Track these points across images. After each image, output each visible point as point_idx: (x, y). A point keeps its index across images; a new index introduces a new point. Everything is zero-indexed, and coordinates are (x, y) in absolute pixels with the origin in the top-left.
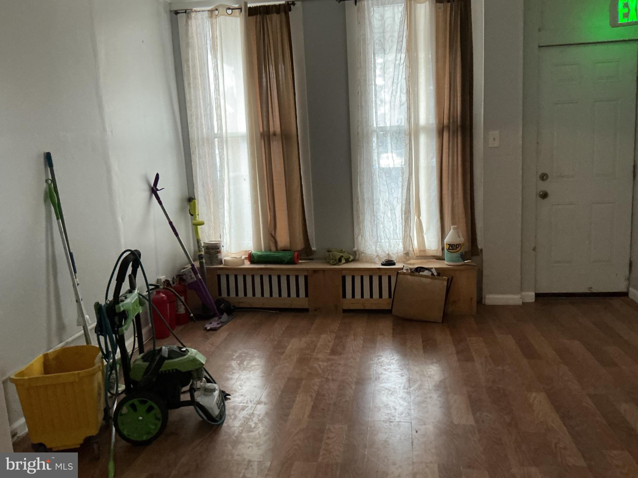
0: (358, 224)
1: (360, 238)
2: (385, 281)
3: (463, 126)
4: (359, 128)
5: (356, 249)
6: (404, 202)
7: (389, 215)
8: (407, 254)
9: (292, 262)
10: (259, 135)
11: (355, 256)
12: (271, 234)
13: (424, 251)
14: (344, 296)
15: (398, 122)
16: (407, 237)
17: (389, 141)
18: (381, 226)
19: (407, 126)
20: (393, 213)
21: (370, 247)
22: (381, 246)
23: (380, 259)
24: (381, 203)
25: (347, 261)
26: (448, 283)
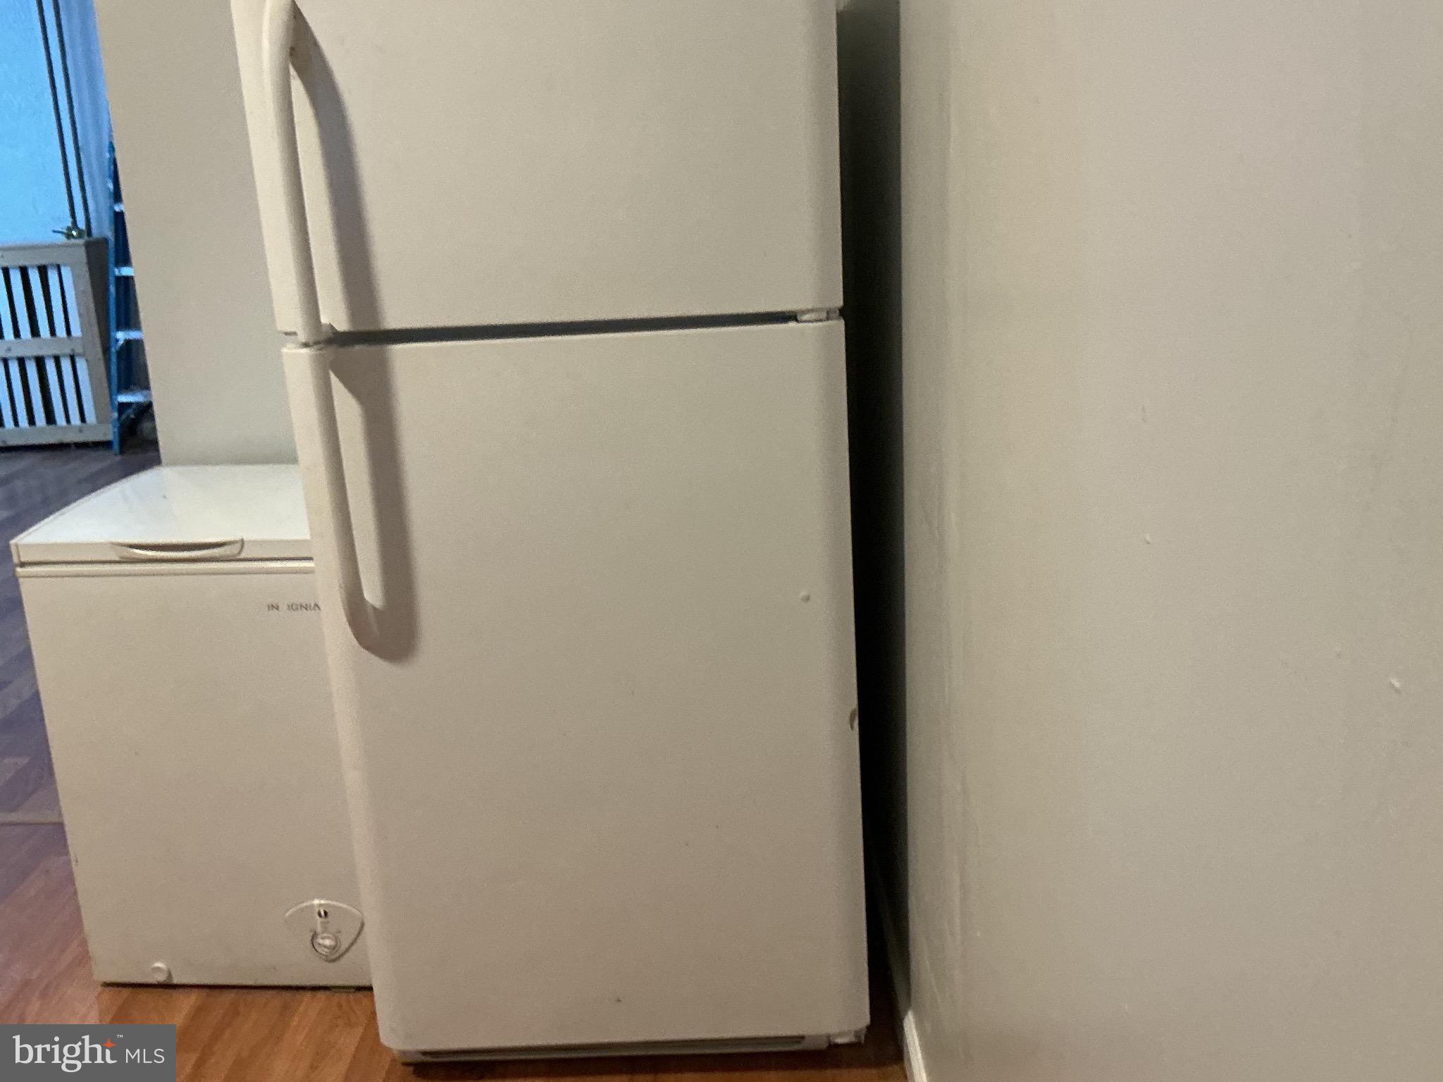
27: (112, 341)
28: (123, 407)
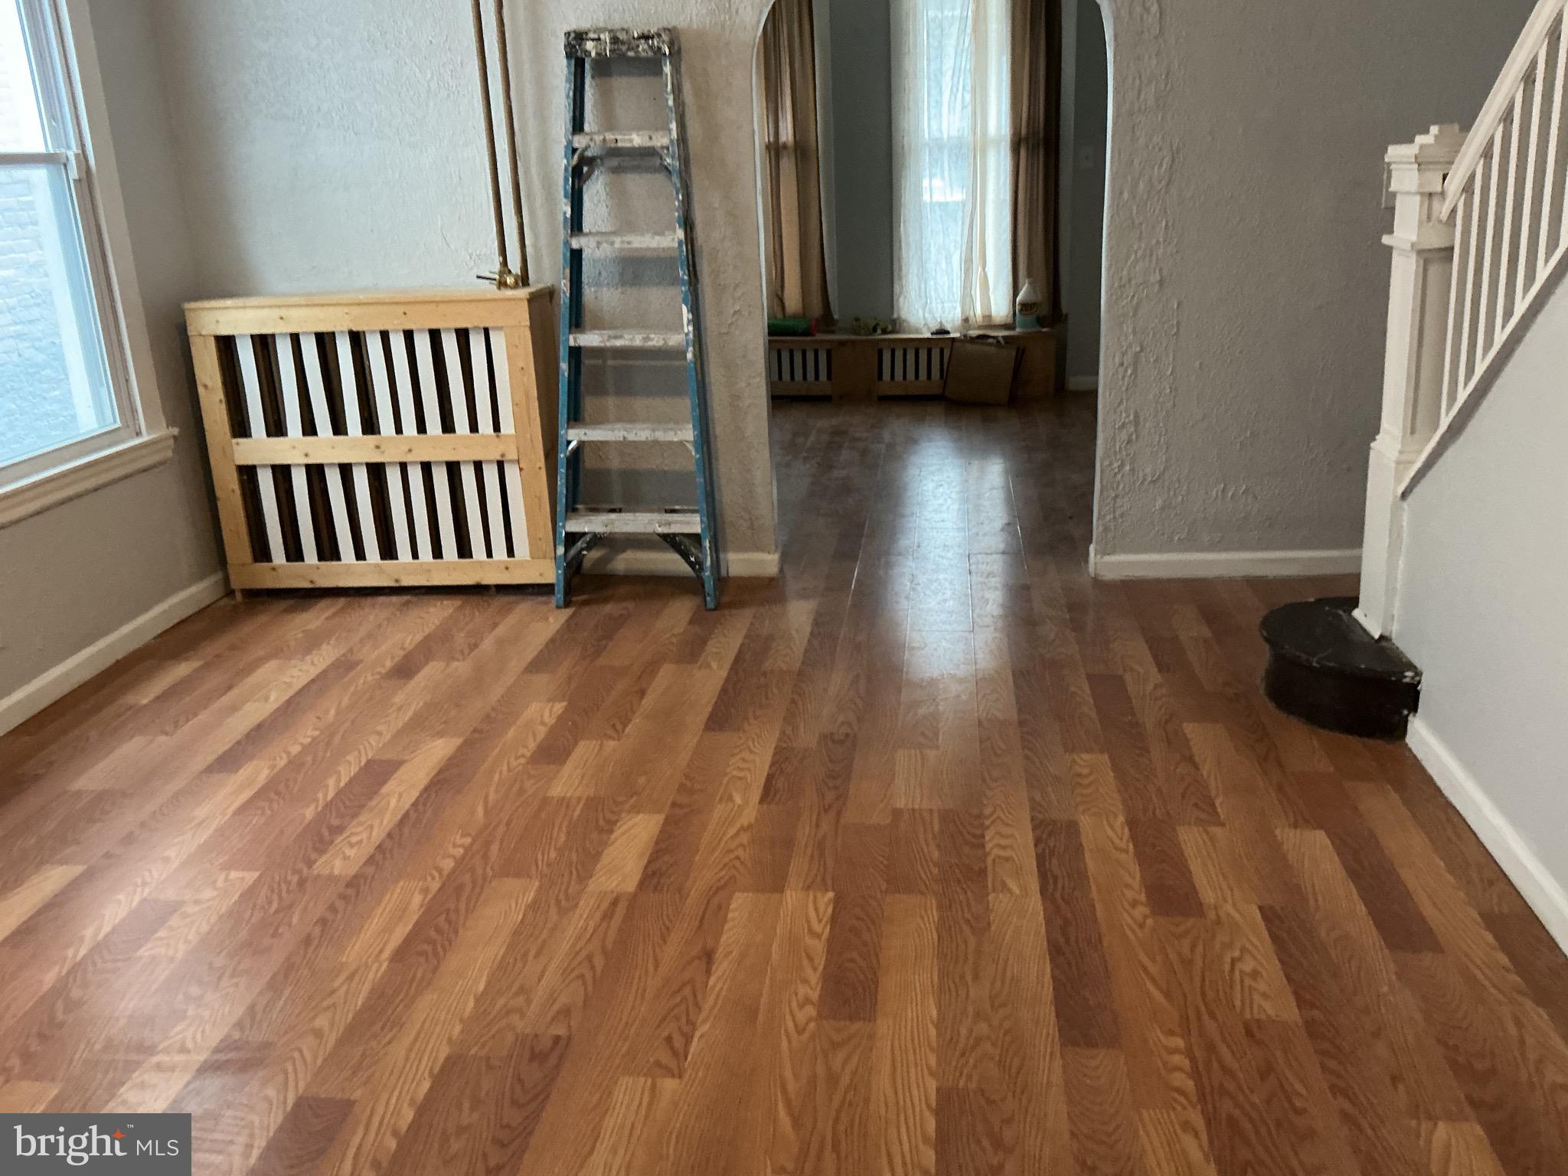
0: (900, 279)
1: (901, 300)
2: (935, 354)
3: (1047, 139)
4: (906, 138)
5: (895, 316)
6: (964, 248)
7: (944, 266)
8: (966, 320)
9: (807, 333)
10: (764, 148)
11: (896, 325)
12: (777, 296)
13: (990, 317)
14: (880, 377)
15: (958, 131)
16: (967, 297)
17: (946, 157)
18: (932, 283)
19: (970, 138)
20: (949, 263)
21: (915, 312)
22: (930, 311)
23: (929, 328)
24: (932, 249)
25: (884, 331)
26: (1017, 353)
27: (562, 442)
28: (572, 538)
